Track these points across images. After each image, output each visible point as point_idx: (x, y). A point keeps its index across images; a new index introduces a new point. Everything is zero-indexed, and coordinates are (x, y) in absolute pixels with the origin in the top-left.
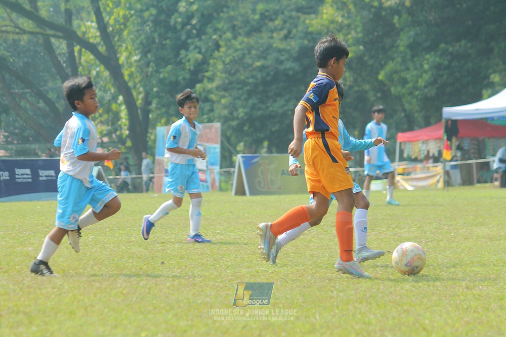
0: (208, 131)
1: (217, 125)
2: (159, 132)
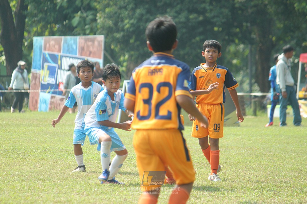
0: (90, 43)
1: (101, 38)
2: (36, 42)
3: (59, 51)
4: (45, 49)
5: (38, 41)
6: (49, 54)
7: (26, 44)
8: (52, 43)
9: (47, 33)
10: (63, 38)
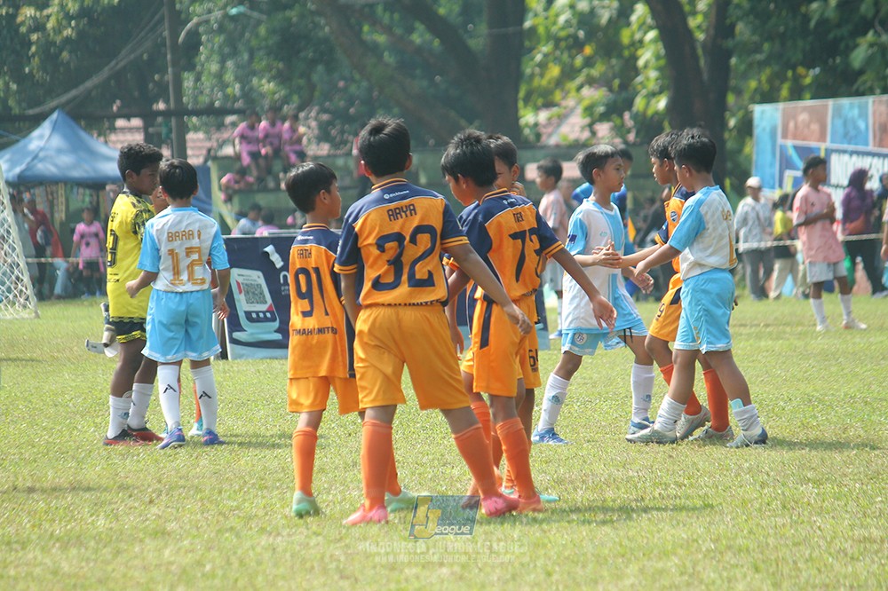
2: (762, 119)
3: (822, 138)
4: (785, 136)
5: (766, 115)
6: (796, 148)
7: (732, 123)
8: (803, 117)
9: (785, 92)
10: (830, 102)
